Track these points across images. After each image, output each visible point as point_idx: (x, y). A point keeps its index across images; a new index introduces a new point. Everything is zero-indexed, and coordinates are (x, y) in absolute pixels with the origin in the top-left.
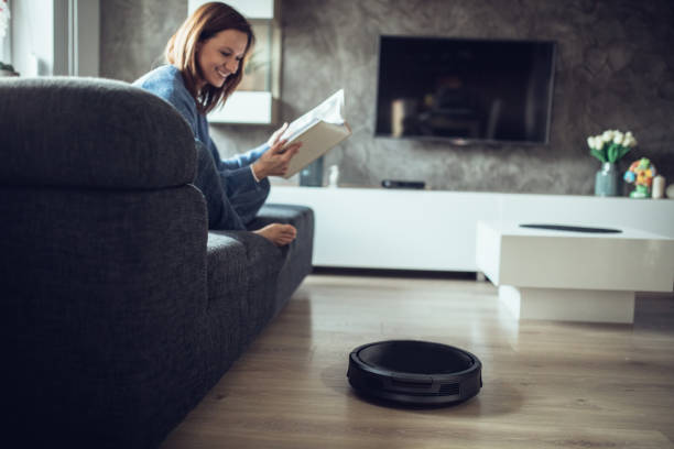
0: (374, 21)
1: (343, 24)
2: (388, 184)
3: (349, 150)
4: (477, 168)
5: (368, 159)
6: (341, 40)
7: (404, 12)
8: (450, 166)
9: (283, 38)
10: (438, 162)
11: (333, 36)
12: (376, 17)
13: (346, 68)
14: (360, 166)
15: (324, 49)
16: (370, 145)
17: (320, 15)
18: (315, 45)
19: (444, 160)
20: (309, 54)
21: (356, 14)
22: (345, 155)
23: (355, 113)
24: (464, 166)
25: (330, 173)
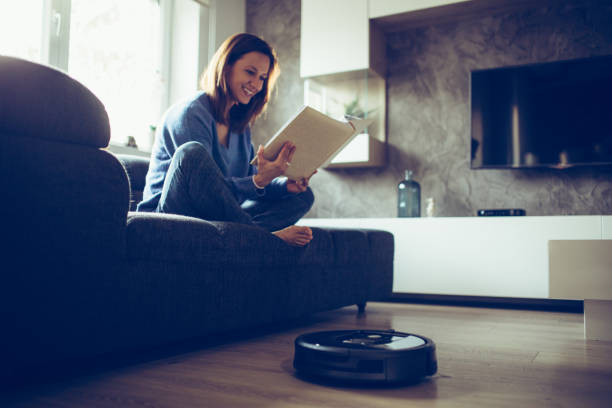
0: (471, 61)
1: (442, 67)
2: (483, 212)
3: (452, 185)
4: (589, 195)
5: (470, 193)
6: (440, 83)
7: (499, 48)
8: (557, 194)
9: (387, 88)
10: (543, 190)
11: (433, 80)
12: (473, 57)
13: (445, 108)
14: (463, 200)
15: (424, 92)
16: (472, 179)
17: (420, 62)
18: (416, 90)
19: (549, 189)
20: (411, 98)
21: (453, 56)
22: (448, 190)
23: (456, 148)
24: (573, 193)
25: (427, 205)
